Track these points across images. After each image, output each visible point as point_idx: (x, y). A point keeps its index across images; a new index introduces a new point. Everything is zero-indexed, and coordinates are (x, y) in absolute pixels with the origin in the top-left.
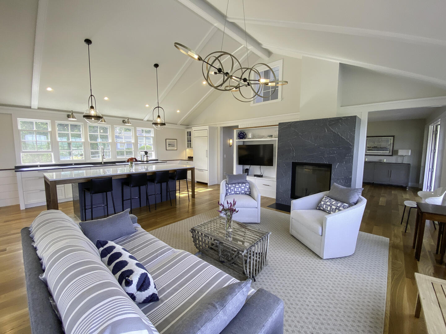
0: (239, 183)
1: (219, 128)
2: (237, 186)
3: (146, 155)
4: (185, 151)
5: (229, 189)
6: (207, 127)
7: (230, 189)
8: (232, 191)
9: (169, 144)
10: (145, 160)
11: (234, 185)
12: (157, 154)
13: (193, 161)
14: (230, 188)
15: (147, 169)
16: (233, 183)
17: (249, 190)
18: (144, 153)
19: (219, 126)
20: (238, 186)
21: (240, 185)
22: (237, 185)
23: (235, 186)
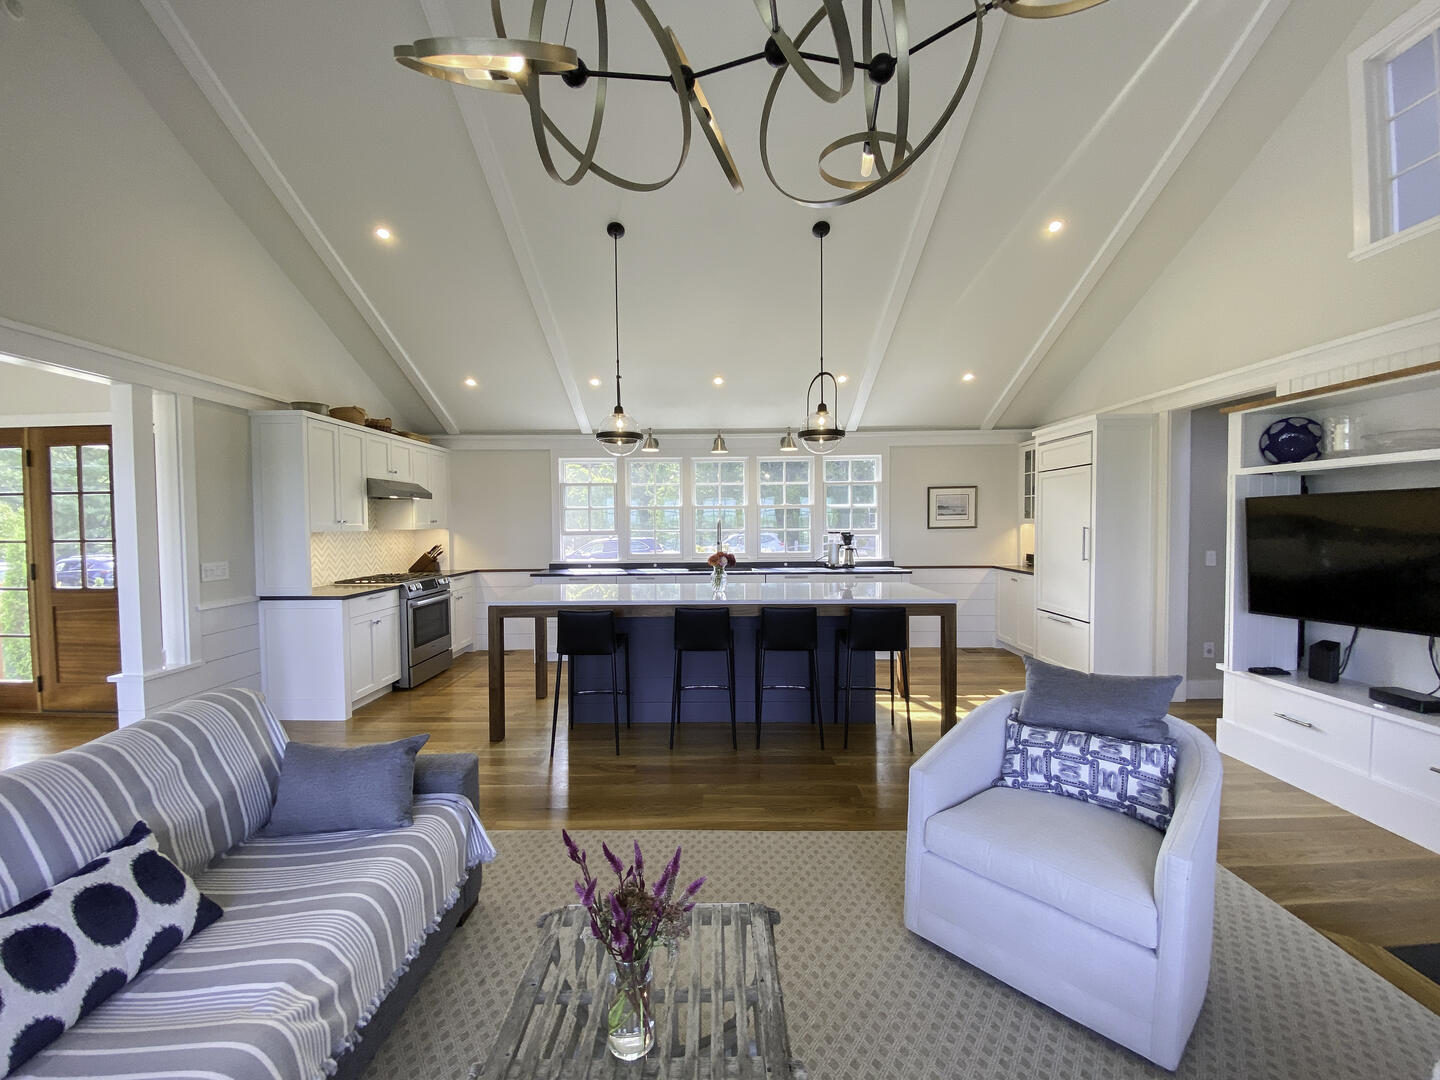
0: (1091, 732)
1: (1164, 416)
2: (1067, 749)
3: (846, 547)
4: (1014, 532)
5: (1016, 750)
6: (1090, 422)
7: (1024, 753)
8: (1034, 769)
9: (940, 507)
10: (842, 561)
11: (1052, 736)
12: (890, 543)
13: (1032, 574)
14: (1021, 747)
15: (848, 594)
16: (1048, 718)
17: (1156, 793)
18: (838, 539)
19: (1163, 409)
20: (1075, 751)
21: (1095, 744)
22: (1072, 741)
23: (1058, 744)
